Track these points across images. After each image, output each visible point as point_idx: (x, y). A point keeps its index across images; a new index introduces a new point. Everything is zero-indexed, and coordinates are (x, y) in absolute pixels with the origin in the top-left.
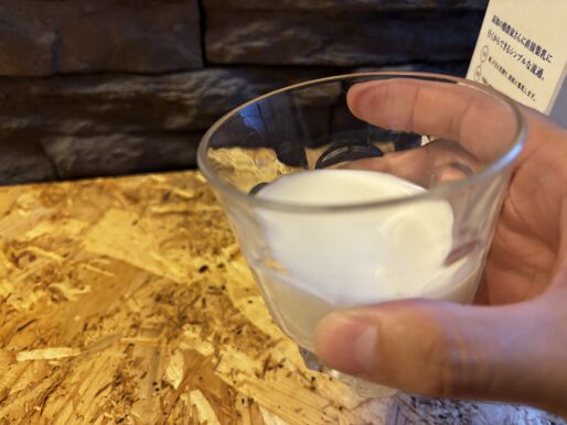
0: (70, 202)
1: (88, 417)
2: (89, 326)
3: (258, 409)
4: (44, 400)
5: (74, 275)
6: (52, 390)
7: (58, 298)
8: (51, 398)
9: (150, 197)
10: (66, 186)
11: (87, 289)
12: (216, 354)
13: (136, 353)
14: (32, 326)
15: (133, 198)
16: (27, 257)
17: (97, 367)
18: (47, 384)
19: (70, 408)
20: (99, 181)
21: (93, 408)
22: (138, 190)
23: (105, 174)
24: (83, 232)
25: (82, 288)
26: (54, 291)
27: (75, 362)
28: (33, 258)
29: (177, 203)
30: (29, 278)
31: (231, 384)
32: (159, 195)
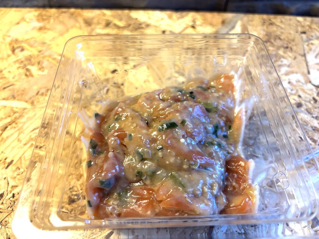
0: (52, 21)
1: (24, 142)
2: (40, 93)
4: (5, 128)
5: (41, 63)
6: (10, 124)
7: (28, 74)
8: (9, 127)
9: (98, 23)
10: (53, 11)
11: (46, 72)
14: (11, 87)
15: (88, 23)
16: (20, 49)
17: (37, 116)
18: (9, 120)
20: (72, 10)
21: (27, 138)
22: (93, 18)
23: (77, 6)
24: (53, 39)
25: (43, 71)
26: (28, 70)
27: (26, 111)
28: (23, 50)
29: (113, 28)
30: (17, 61)
32: (104, 23)
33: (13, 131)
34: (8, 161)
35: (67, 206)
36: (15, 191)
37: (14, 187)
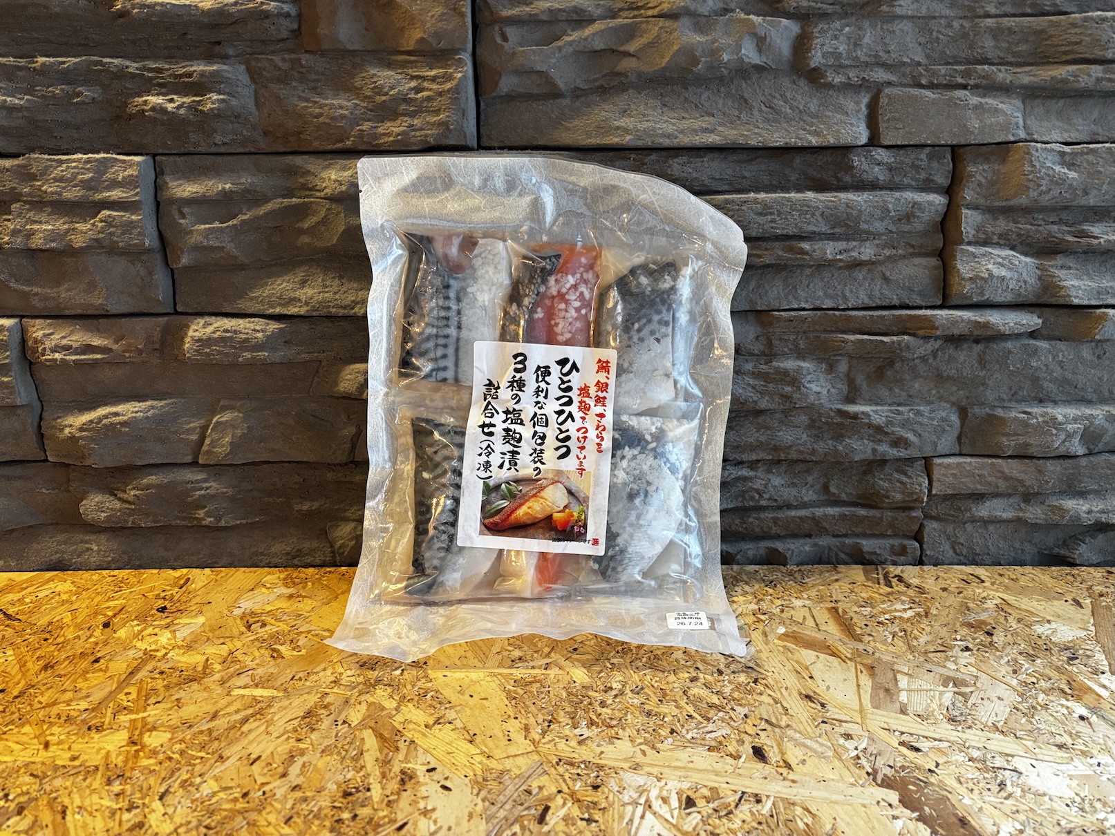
1: (275, 734)
2: (297, 677)
3: (415, 748)
4: (245, 720)
5: (295, 641)
6: (252, 715)
7: (276, 655)
8: (251, 720)
10: (311, 571)
11: (303, 652)
12: (397, 709)
13: (328, 700)
14: (250, 672)
16: (259, 624)
17: (293, 705)
18: (250, 711)
19: (264, 727)
21: (281, 730)
24: (313, 610)
25: (299, 651)
26: (274, 650)
27: (277, 700)
28: (264, 625)
30: (257, 639)
31: (401, 729)
33: (257, 724)
34: (253, 757)
35: (341, 800)
36: (266, 788)
37: (263, 784)
